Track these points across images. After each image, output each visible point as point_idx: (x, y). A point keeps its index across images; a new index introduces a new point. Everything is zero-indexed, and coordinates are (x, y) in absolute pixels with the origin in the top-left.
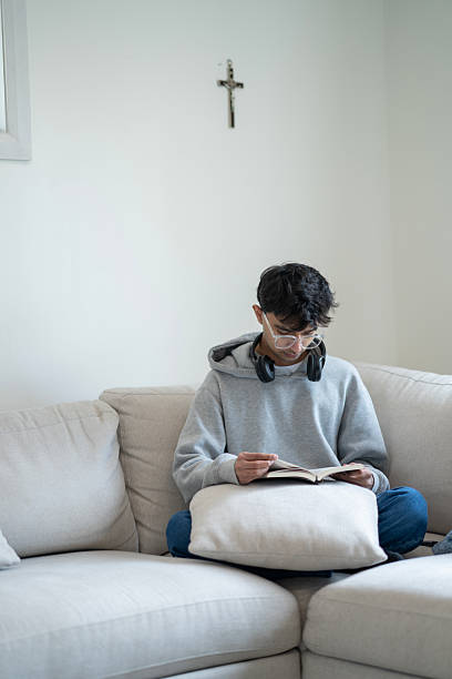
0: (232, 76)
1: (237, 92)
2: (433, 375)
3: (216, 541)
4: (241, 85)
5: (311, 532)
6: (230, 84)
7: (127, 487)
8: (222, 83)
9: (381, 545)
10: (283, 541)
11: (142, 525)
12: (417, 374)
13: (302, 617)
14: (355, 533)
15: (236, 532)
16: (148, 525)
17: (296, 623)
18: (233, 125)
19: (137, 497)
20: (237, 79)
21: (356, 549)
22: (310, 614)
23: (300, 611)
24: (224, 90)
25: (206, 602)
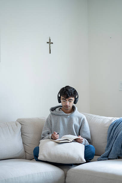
0: (50, 41)
1: (51, 45)
2: (98, 116)
3: (45, 157)
4: (52, 43)
5: (68, 155)
6: (50, 43)
7: (23, 143)
8: (48, 43)
9: (85, 158)
10: (61, 157)
11: (27, 152)
12: (94, 116)
13: (65, 176)
14: (78, 155)
15: (50, 154)
16: (28, 152)
17: (64, 177)
18: (50, 53)
19: (25, 145)
20: (51, 42)
21: (78, 159)
22: (67, 175)
23: (65, 175)
24: (48, 44)
25: (42, 172)
